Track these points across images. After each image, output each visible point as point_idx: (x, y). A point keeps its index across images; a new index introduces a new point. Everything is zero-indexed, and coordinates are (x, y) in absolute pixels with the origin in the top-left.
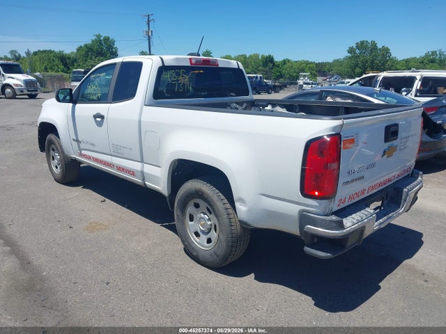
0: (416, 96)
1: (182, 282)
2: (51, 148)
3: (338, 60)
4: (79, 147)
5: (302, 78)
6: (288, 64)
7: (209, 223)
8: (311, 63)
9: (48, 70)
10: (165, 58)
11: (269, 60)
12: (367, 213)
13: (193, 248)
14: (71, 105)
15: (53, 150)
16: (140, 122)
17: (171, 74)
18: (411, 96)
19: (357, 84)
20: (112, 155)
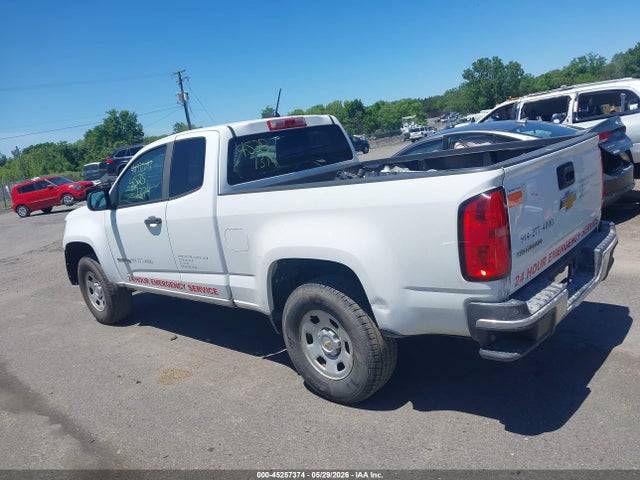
0: (574, 122)
1: (314, 430)
2: (87, 277)
3: (452, 92)
4: (128, 267)
5: (406, 124)
6: (384, 108)
7: (336, 341)
8: (415, 101)
9: (50, 171)
10: (234, 126)
11: (356, 107)
12: (553, 289)
13: (320, 382)
14: (109, 212)
15: (90, 279)
16: (215, 218)
17: (246, 147)
18: (568, 123)
19: (490, 119)
20: (180, 272)
